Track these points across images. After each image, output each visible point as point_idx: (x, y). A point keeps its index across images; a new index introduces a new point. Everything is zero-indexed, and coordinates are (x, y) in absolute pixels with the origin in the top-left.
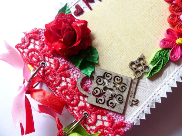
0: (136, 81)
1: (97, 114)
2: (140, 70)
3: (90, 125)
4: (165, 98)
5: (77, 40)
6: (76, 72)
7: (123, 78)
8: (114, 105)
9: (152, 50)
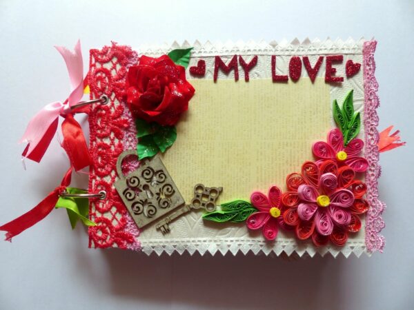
0: (186, 210)
1: (114, 205)
2: (202, 202)
3: (97, 209)
4: (200, 254)
5: (157, 109)
6: (132, 141)
7: (175, 194)
8: (139, 212)
9: (238, 193)
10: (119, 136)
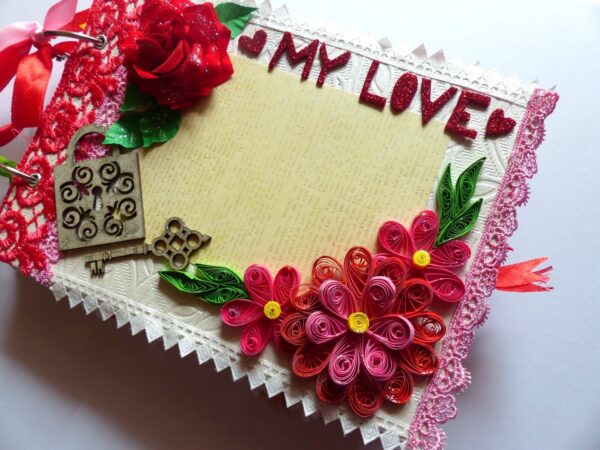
0: (140, 250)
1: (43, 201)
2: (169, 248)
3: (18, 197)
4: (130, 332)
6: (110, 116)
7: (135, 219)
8: (71, 225)
9: (231, 258)
10: (96, 100)
